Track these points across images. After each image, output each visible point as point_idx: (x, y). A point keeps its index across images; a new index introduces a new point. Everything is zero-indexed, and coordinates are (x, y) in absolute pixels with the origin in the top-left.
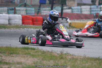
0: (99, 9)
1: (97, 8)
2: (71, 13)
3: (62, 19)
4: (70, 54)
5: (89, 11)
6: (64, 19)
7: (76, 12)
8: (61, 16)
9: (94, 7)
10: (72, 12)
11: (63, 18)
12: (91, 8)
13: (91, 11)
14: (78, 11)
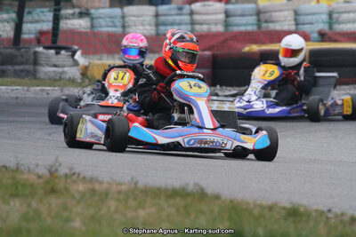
0: (186, 18)
1: (178, 15)
2: (88, 30)
3: (57, 53)
4: (84, 178)
5: (150, 25)
6: (63, 52)
7: (105, 28)
8: (54, 41)
9: (170, 9)
10: (92, 26)
11: (58, 49)
12: (157, 15)
13: (157, 25)
14: (115, 26)
